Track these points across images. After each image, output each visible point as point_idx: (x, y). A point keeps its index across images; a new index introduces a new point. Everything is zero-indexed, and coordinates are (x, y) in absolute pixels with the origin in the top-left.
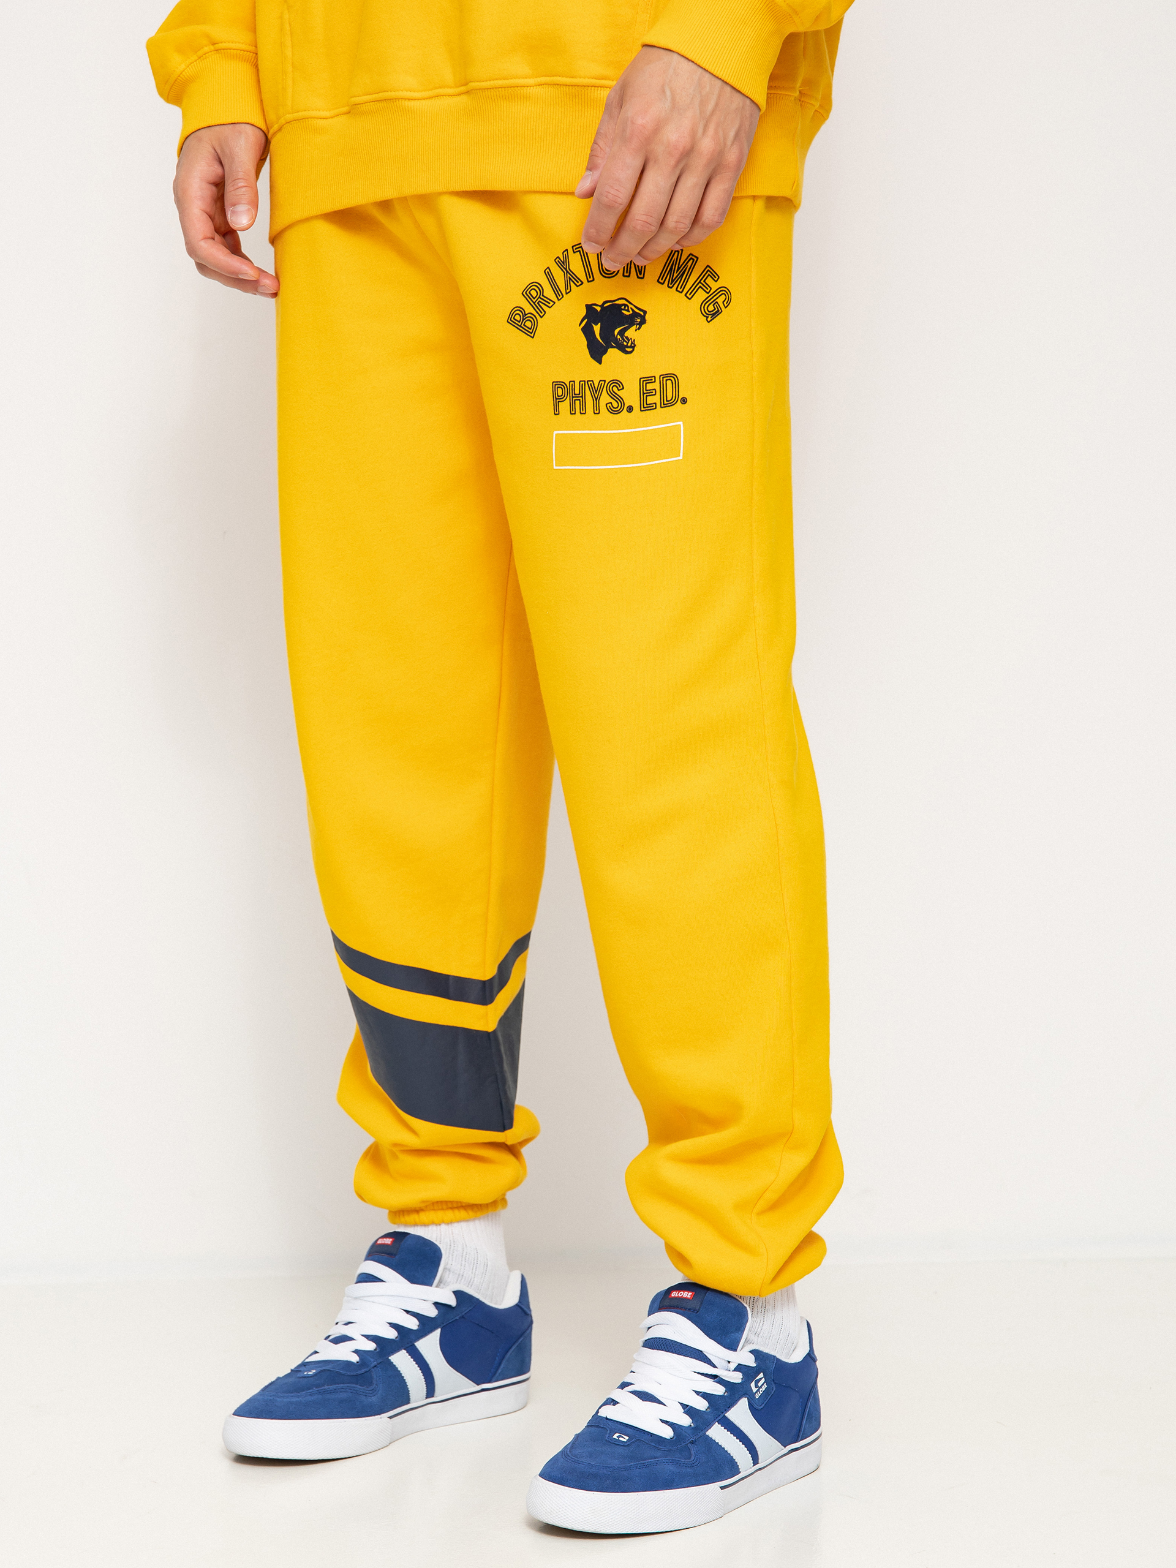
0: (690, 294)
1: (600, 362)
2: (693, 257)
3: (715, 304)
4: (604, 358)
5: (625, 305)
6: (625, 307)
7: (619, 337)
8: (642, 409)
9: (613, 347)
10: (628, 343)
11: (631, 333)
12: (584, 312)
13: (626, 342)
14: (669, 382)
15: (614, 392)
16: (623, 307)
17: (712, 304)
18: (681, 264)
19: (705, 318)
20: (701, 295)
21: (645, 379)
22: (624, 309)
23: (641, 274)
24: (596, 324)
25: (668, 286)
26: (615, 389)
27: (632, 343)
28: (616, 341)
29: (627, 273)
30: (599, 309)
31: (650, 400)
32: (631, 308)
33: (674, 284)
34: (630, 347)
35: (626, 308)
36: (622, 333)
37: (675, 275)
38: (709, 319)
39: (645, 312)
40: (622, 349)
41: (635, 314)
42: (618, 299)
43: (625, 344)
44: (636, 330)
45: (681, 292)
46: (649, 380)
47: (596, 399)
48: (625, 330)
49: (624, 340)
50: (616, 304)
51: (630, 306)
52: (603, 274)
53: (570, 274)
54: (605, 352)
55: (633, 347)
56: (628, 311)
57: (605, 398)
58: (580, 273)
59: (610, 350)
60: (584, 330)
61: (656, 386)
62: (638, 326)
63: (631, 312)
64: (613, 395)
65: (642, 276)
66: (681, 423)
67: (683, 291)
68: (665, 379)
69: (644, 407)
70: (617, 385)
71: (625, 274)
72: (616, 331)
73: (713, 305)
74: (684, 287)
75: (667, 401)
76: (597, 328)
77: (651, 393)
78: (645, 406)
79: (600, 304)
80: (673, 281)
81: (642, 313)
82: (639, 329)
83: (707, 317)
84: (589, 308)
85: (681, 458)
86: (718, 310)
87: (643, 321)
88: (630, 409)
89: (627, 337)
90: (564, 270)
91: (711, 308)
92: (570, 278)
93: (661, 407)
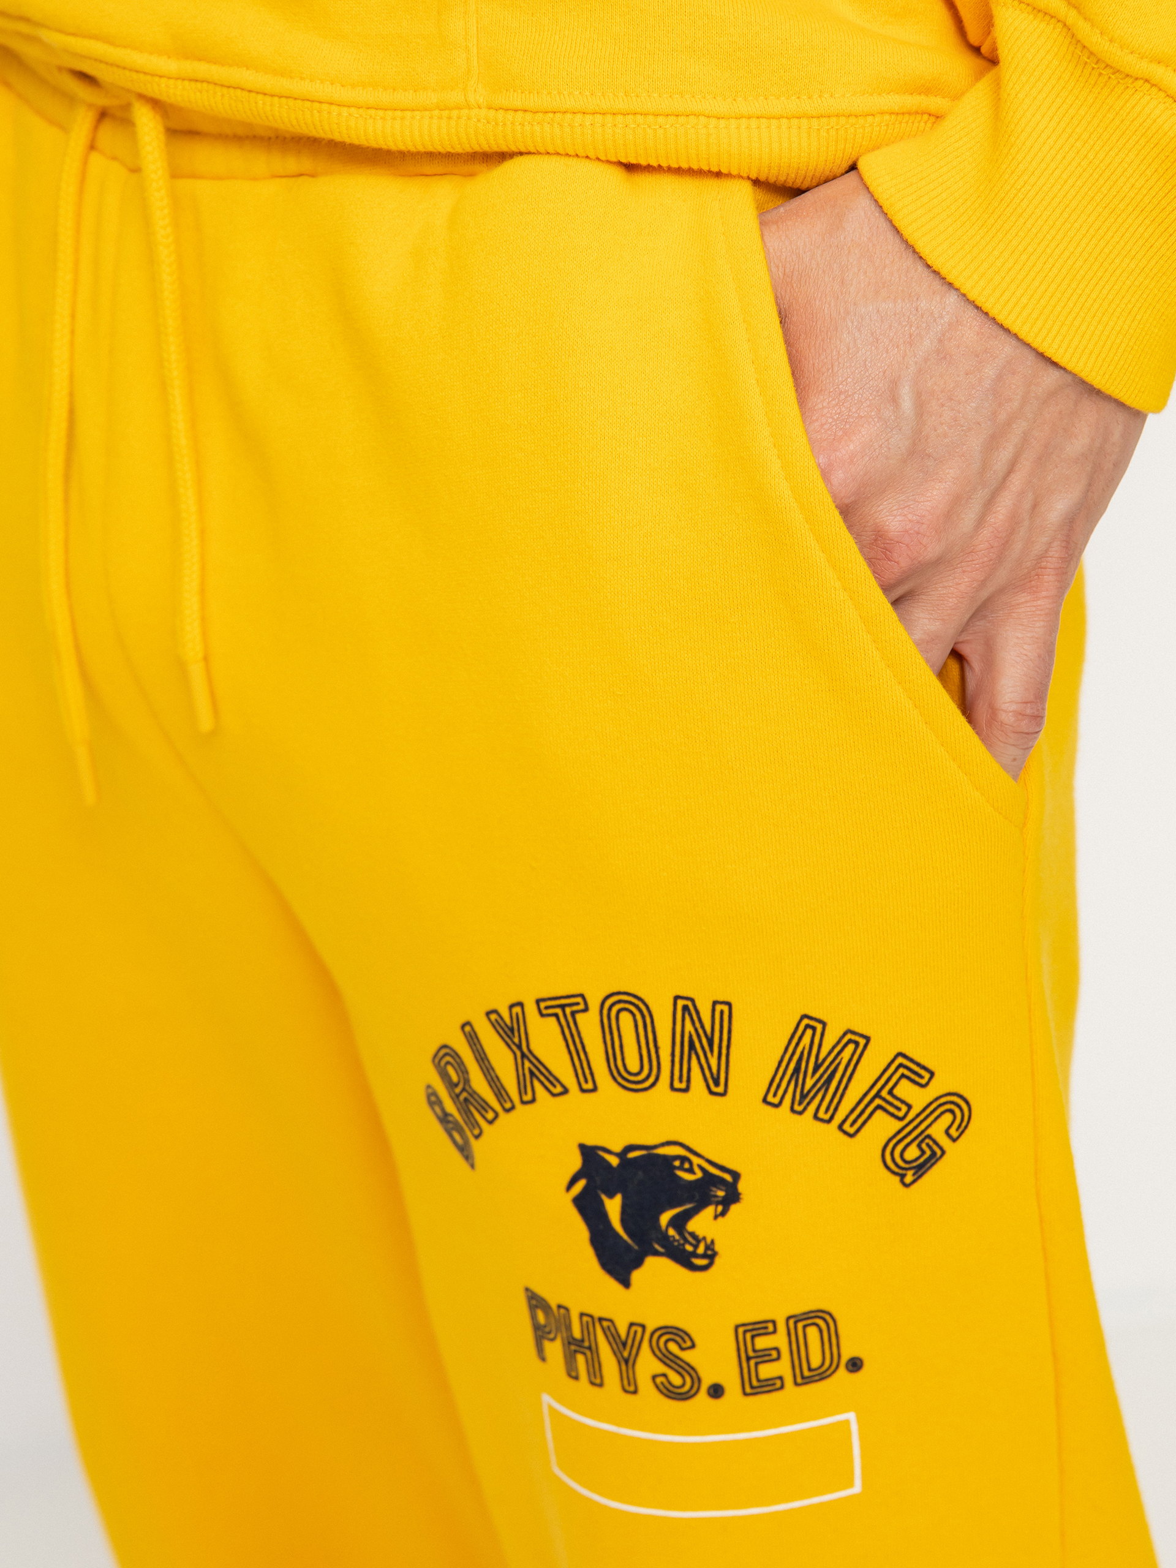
0: (852, 1125)
1: (626, 1283)
2: (854, 1037)
3: (922, 1141)
4: (636, 1276)
5: (683, 1159)
6: (682, 1163)
7: (672, 1232)
8: (748, 1390)
9: (656, 1253)
10: (696, 1247)
11: (703, 1224)
12: (576, 1162)
13: (691, 1244)
14: (812, 1332)
15: (671, 1353)
16: (677, 1163)
17: (917, 1142)
18: (822, 1056)
19: (897, 1179)
20: (882, 1126)
21: (750, 1327)
22: (681, 1168)
23: (717, 1084)
24: (611, 1196)
25: (792, 1110)
26: (673, 1347)
27: (707, 1248)
28: (664, 1239)
29: (681, 1081)
30: (614, 1161)
31: (767, 1371)
32: (700, 1167)
33: (809, 1104)
34: (704, 1256)
35: (687, 1166)
36: (679, 1222)
37: (809, 1083)
38: (909, 1179)
39: (736, 1176)
40: (684, 1259)
41: (709, 1180)
42: (663, 1145)
43: (689, 1248)
44: (716, 1217)
45: (829, 1121)
46: (761, 1328)
47: (627, 1363)
48: (687, 1216)
49: (686, 1241)
50: (658, 1156)
51: (696, 1160)
52: (620, 1080)
53: (531, 1062)
54: (638, 1263)
55: (711, 1255)
56: (691, 1171)
57: (647, 1365)
58: (559, 1062)
59: (651, 1261)
60: (578, 1201)
61: (779, 1340)
62: (720, 1208)
63: (699, 1174)
64: (667, 1359)
65: (720, 1089)
66: (851, 1416)
67: (832, 1117)
68: (800, 1325)
69: (752, 1387)
70: (678, 1339)
71: (677, 1085)
72: (665, 1218)
73: (919, 1146)
74: (836, 1109)
75: (810, 1369)
76: (613, 1207)
77: (769, 1356)
78: (755, 1383)
79: (618, 1148)
80: (803, 1096)
81: (728, 1177)
82: (723, 1214)
83: (902, 1176)
84: (589, 1153)
85: (857, 1488)
86: (934, 1153)
87: (733, 1197)
88: (716, 1391)
89: (693, 1235)
90: (514, 1048)
91: (912, 1153)
92: (532, 1073)
93: (796, 1384)
